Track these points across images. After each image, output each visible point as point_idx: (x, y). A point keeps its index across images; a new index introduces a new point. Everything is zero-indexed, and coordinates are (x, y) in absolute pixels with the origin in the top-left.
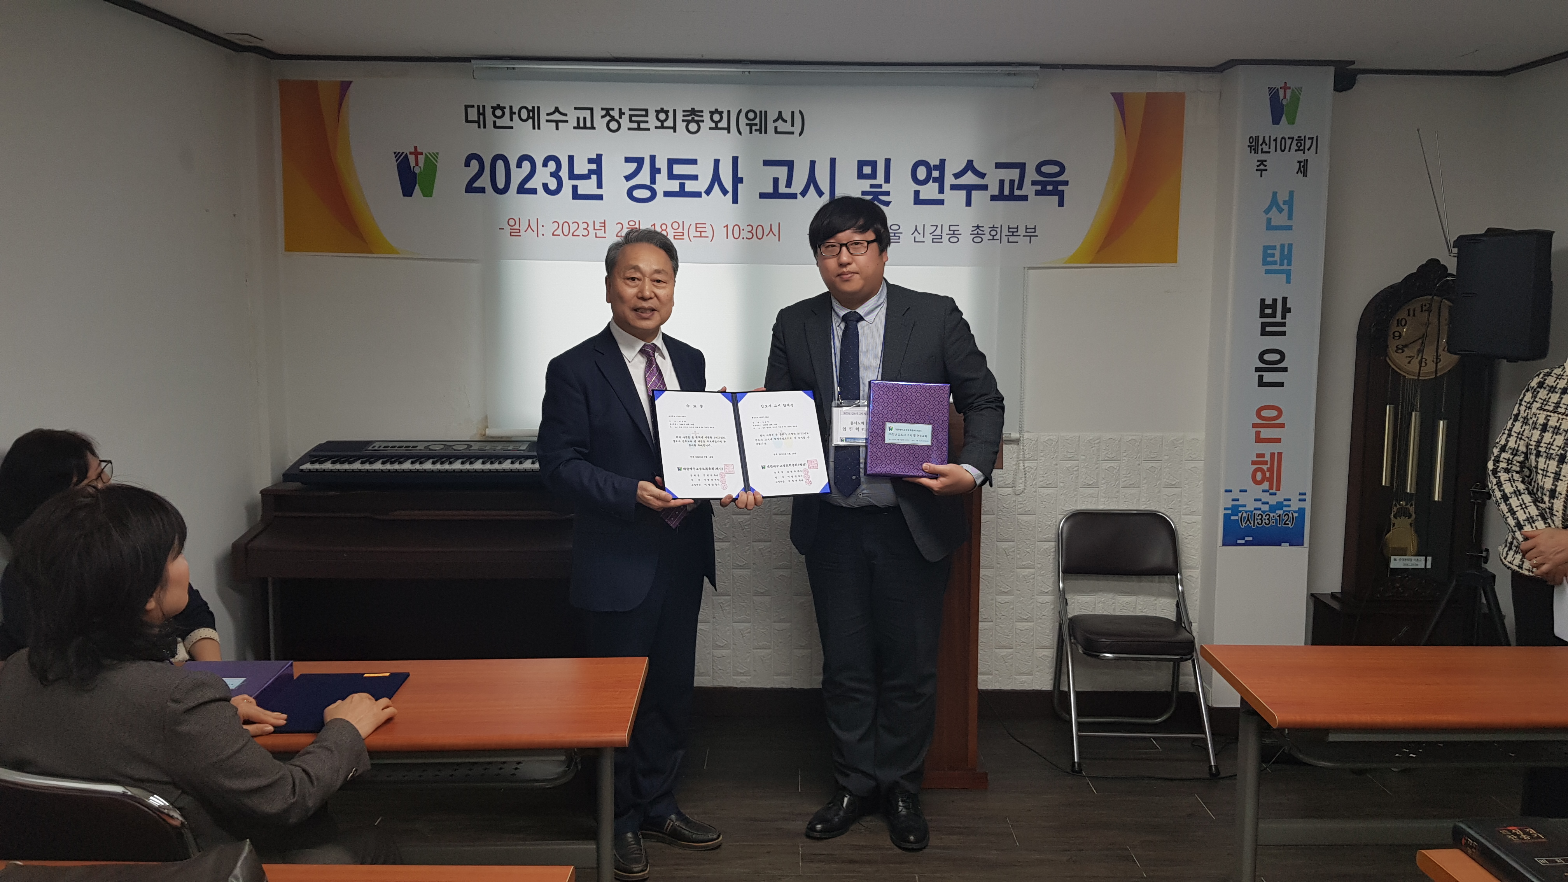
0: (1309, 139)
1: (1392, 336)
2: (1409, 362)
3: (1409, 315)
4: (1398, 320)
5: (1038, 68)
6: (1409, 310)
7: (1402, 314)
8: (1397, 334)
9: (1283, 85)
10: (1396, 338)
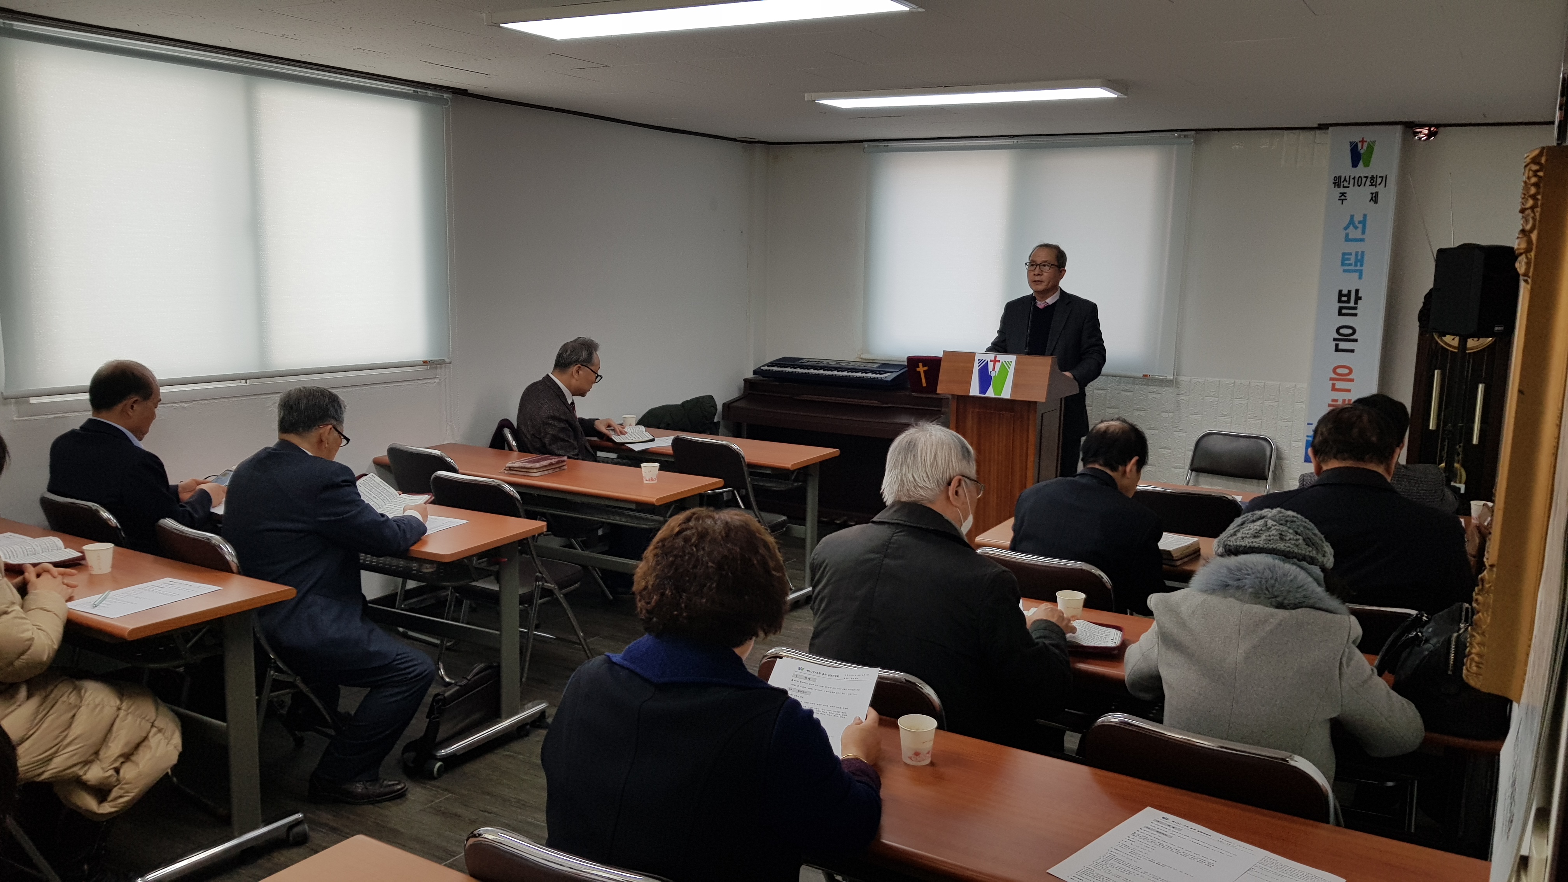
0: (1380, 177)
2: (1453, 339)
5: (1193, 132)
9: (1361, 140)
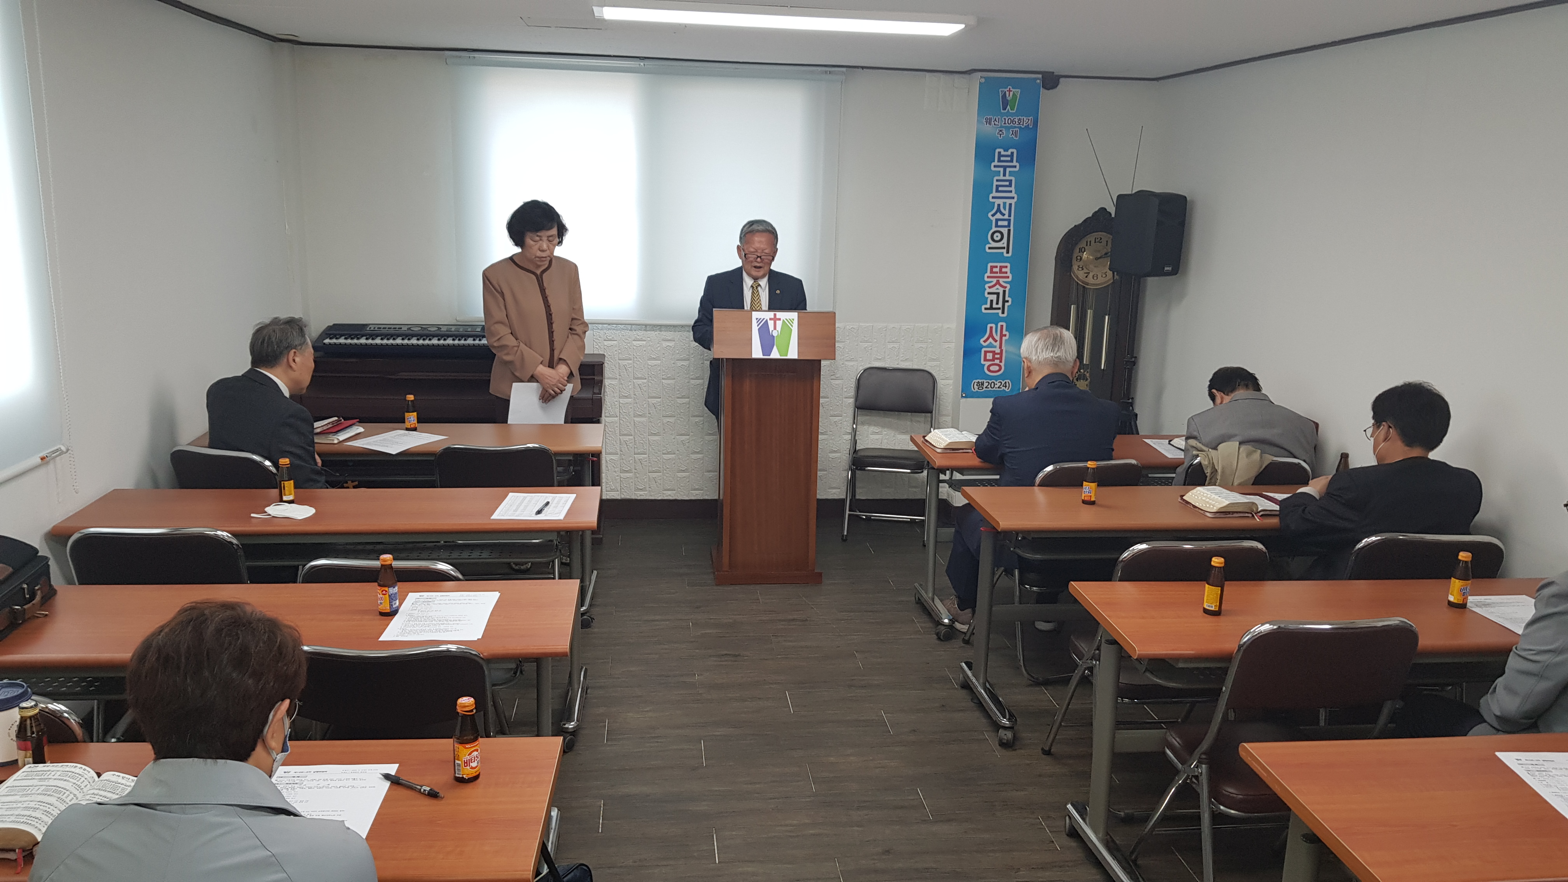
1: (1076, 259)
2: (1086, 277)
3: (1087, 245)
4: (1080, 248)
5: (844, 69)
6: (1087, 242)
7: (1083, 244)
8: (1079, 258)
10: (1078, 260)
